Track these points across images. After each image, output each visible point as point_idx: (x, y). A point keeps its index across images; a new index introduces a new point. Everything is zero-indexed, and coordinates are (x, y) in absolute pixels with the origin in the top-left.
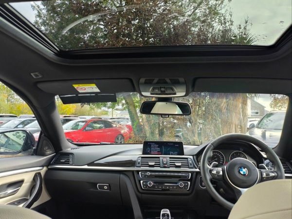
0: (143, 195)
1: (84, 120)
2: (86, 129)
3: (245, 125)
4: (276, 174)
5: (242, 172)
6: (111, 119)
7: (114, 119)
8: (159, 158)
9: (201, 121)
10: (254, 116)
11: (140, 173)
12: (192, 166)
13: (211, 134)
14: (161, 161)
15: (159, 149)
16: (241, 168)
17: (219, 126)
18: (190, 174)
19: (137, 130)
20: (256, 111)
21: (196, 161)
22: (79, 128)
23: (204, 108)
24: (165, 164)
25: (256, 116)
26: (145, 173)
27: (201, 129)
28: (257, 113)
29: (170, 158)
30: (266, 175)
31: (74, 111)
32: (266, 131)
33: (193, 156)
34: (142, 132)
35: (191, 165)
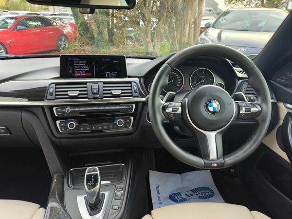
0: (62, 140)
1: (14, 16)
2: (18, 28)
3: (199, 24)
4: (260, 109)
5: (211, 109)
6: (52, 15)
7: (55, 15)
8: (85, 83)
9: (154, 20)
10: (208, 13)
11: (54, 109)
12: (137, 94)
13: (164, 35)
14: (89, 88)
15: (87, 68)
16: (210, 102)
17: (174, 25)
18: (134, 105)
19: (83, 30)
20: (210, 8)
21: (143, 85)
22: (9, 27)
23: (158, 4)
24: (96, 94)
25: (209, 14)
26: (62, 109)
27: (154, 29)
28: (210, 11)
29: (104, 83)
30: (245, 111)
31: (4, 4)
32: (221, 31)
33: (139, 77)
34: (89, 31)
35: (136, 92)
